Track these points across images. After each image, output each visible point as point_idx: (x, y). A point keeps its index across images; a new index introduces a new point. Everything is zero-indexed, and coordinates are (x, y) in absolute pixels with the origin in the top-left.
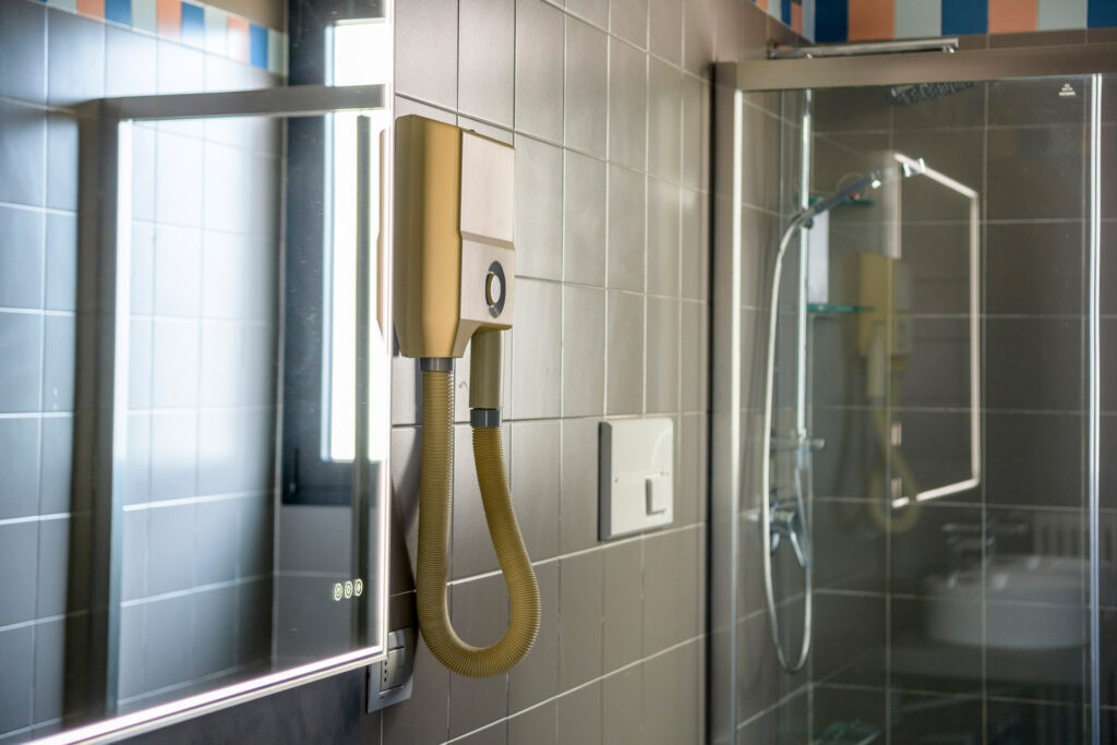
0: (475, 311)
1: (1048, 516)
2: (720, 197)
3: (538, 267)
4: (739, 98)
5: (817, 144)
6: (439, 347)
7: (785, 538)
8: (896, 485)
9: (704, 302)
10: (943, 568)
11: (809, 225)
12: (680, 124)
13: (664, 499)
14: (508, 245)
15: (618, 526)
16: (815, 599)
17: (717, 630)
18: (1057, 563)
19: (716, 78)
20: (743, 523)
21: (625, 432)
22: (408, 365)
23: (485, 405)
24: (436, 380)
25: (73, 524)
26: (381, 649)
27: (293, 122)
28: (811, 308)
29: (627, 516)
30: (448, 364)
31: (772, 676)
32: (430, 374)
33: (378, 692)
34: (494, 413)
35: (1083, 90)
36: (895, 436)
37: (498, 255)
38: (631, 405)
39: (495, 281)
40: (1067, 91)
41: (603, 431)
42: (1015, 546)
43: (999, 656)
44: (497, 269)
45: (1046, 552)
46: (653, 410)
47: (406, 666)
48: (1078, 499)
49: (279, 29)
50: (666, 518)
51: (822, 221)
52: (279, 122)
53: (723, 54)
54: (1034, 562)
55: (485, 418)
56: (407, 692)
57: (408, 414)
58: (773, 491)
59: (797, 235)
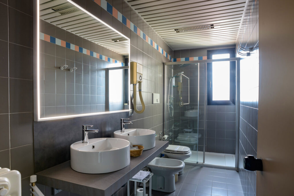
0: (138, 80)
1: (195, 107)
2: (164, 75)
3: (146, 78)
4: (166, 66)
5: (174, 72)
6: (135, 83)
7: (171, 106)
8: (181, 103)
9: (163, 84)
10: (186, 110)
11: (173, 78)
12: (160, 68)
13: (159, 101)
14: (142, 74)
15: (154, 103)
16: (174, 112)
17: (164, 113)
18: (196, 110)
19: (164, 64)
20: (167, 105)
21: (154, 94)
22: (132, 85)
23: (140, 89)
24: (135, 86)
25: (106, 105)
26: (130, 110)
27: (125, 69)
28: (173, 86)
29: (155, 102)
30: (136, 84)
31: (169, 118)
32: (134, 86)
33: (130, 114)
34: (141, 90)
35: (198, 64)
36: (181, 99)
37: (141, 75)
38: (156, 92)
39: (141, 77)
40: (196, 64)
41: (153, 94)
42: (192, 109)
43: (190, 117)
44: (141, 76)
45: (195, 109)
46: (158, 93)
47: (132, 112)
48: (197, 106)
49: (124, 63)
50: (159, 103)
51: (174, 78)
52: (124, 69)
53: (164, 62)
54: (194, 110)
55: (140, 91)
56: (133, 115)
57: (132, 90)
58: (169, 102)
59: (172, 79)
